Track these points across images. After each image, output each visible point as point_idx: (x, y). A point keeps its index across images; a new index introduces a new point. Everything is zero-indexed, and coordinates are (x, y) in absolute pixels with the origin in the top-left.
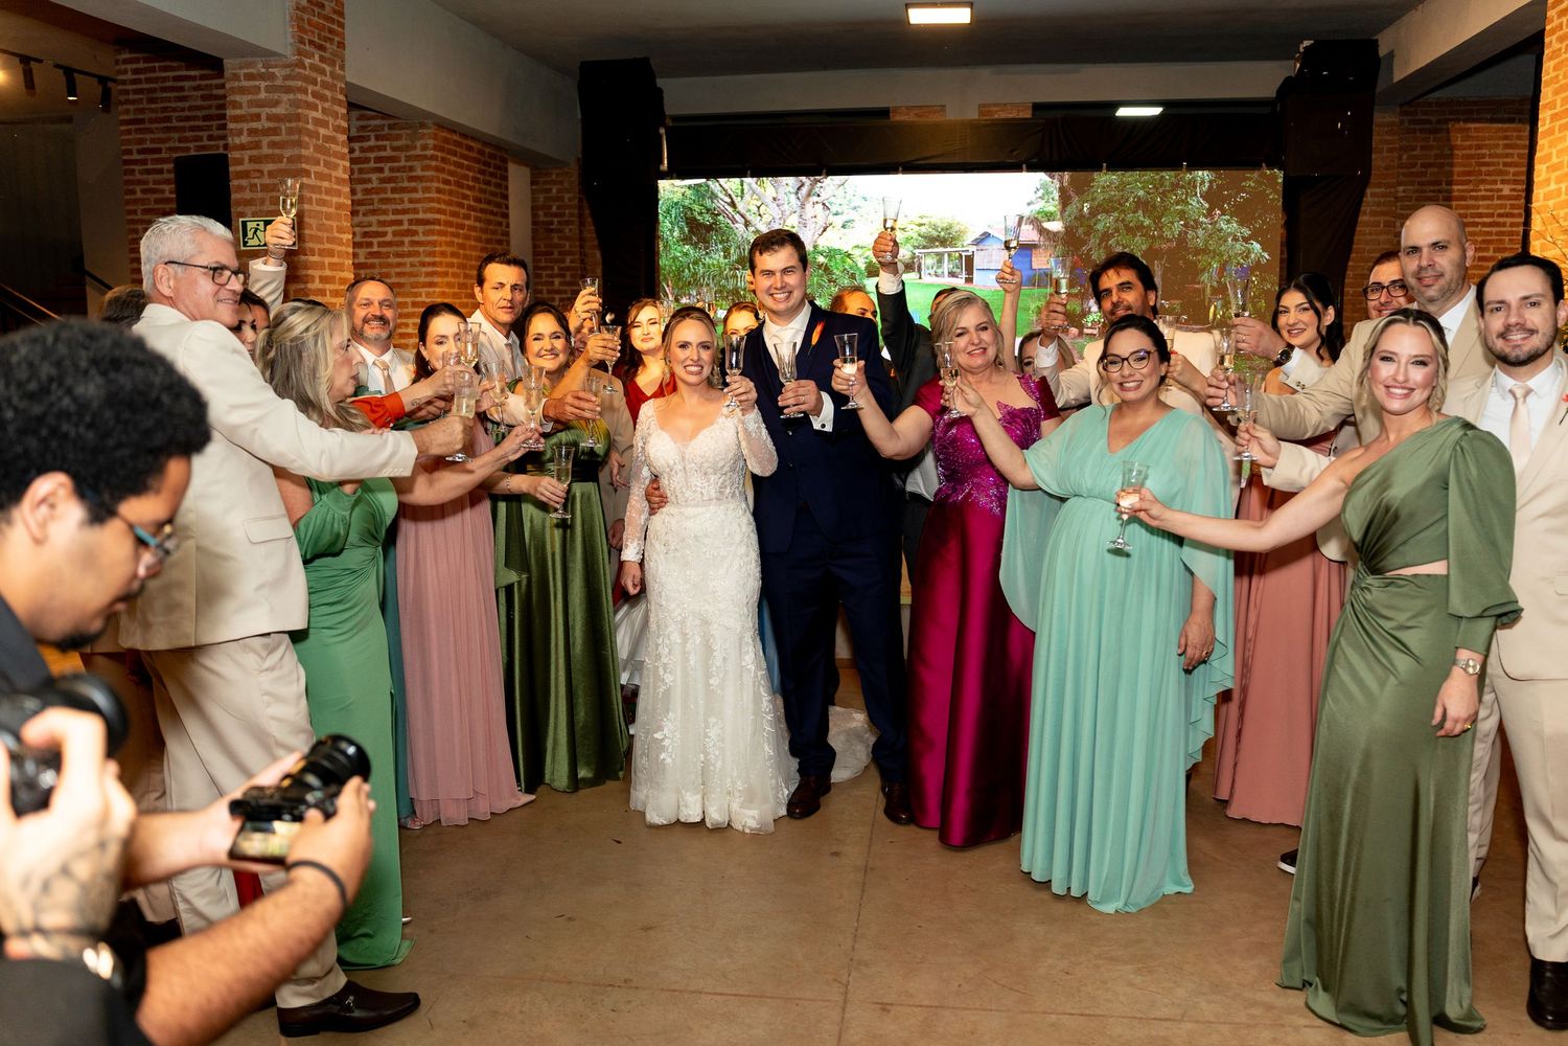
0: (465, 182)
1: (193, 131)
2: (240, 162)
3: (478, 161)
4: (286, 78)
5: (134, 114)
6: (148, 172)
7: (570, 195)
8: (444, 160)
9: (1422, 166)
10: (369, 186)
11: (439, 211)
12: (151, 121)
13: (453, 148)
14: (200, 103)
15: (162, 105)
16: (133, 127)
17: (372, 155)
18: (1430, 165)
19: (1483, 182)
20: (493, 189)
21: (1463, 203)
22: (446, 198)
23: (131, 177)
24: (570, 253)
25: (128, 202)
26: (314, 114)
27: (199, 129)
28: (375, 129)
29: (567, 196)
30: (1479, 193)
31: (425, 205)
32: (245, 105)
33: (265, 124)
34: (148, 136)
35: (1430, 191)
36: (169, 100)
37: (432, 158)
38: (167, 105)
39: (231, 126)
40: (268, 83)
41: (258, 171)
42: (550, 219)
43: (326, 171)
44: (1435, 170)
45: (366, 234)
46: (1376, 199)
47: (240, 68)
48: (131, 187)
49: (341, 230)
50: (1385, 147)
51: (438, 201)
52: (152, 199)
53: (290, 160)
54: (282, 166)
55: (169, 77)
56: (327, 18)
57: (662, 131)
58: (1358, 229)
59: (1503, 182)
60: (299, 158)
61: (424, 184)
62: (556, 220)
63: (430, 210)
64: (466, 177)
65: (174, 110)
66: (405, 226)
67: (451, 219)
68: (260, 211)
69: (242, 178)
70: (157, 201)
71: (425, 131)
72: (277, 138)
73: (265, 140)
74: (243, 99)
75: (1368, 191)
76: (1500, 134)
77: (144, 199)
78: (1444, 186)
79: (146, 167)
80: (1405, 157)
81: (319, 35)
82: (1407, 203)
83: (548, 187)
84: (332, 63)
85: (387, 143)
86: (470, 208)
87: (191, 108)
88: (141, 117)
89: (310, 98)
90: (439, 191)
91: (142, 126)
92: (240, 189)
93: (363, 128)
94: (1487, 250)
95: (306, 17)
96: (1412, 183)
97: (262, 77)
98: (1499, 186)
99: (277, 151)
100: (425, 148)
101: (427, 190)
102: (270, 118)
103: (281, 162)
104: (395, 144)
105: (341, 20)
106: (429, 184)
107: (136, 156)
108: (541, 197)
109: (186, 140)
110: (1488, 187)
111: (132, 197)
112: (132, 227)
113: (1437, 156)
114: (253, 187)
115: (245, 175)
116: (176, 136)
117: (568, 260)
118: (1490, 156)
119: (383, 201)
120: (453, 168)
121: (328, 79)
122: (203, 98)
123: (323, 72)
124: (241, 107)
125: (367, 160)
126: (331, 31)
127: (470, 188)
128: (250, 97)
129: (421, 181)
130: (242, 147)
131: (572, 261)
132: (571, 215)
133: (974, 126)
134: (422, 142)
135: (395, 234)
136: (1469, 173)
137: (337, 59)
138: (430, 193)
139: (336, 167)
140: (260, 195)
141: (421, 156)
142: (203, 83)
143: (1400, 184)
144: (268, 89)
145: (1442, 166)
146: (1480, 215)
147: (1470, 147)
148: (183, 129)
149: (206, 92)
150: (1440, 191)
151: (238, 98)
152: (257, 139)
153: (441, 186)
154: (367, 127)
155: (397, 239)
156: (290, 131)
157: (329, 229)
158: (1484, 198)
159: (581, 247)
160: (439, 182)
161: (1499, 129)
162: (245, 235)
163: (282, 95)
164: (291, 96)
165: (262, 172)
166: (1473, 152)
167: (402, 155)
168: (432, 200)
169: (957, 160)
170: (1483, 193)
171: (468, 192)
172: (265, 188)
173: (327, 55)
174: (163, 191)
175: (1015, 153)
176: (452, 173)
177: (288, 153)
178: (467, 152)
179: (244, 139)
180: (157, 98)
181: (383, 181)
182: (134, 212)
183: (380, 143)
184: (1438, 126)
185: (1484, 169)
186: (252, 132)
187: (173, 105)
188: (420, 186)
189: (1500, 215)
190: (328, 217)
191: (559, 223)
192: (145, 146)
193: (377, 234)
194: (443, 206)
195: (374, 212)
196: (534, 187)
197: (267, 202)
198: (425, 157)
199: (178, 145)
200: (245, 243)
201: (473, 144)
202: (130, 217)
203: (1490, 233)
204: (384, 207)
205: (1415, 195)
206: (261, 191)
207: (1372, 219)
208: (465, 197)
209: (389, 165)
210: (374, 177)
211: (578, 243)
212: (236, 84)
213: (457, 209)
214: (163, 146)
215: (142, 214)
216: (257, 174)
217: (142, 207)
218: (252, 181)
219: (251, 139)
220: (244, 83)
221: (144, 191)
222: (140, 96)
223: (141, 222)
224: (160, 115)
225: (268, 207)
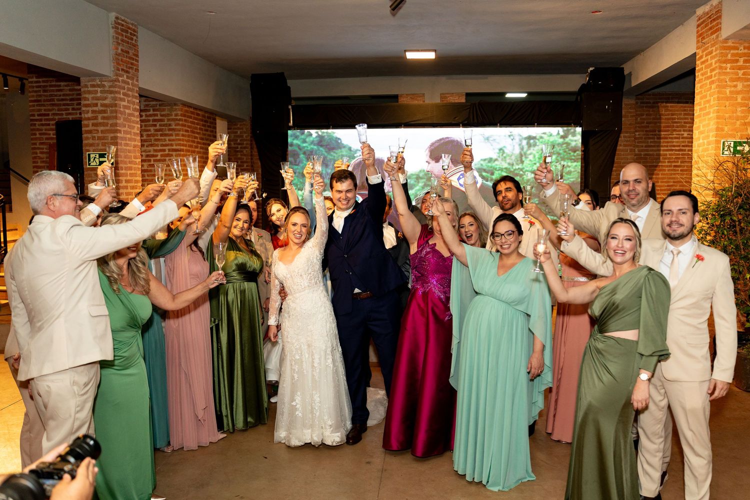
0: (196, 131)
1: (65, 106)
2: (87, 126)
3: (202, 120)
4: (110, 87)
5: (36, 97)
6: (42, 125)
7: (247, 135)
8: (185, 121)
9: (647, 123)
10: (150, 133)
11: (183, 145)
12: (45, 101)
13: (190, 115)
14: (68, 92)
15: (50, 93)
16: (36, 103)
17: (151, 118)
18: (650, 123)
19: (675, 130)
20: (209, 133)
21: (666, 140)
22: (187, 138)
23: (34, 127)
24: (247, 162)
25: (32, 139)
26: (123, 103)
27: (68, 105)
28: (153, 106)
29: (245, 135)
30: (673, 136)
31: (176, 142)
32: (90, 99)
33: (99, 108)
34: (42, 108)
35: (651, 135)
36: (53, 91)
37: (180, 120)
38: (52, 93)
39: (84, 109)
40: (101, 89)
41: (96, 130)
42: (237, 146)
43: (129, 130)
44: (653, 125)
45: (147, 156)
46: (626, 139)
47: (89, 82)
48: (34, 132)
49: (135, 157)
50: (629, 115)
51: (183, 140)
53: (112, 125)
54: (108, 128)
56: (130, 58)
57: (290, 107)
58: (617, 152)
59: (684, 131)
60: (116, 125)
61: (176, 133)
62: (239, 146)
63: (180, 145)
64: (196, 128)
65: (56, 96)
66: (167, 152)
67: (189, 148)
68: (98, 149)
69: (89, 133)
70: (47, 139)
71: (177, 107)
72: (105, 115)
73: (100, 116)
74: (90, 96)
75: (622, 135)
76: (682, 109)
77: (40, 138)
78: (657, 132)
79: (41, 122)
80: (639, 119)
81: (126, 66)
82: (641, 140)
83: (236, 130)
84: (132, 79)
85: (158, 113)
86: (198, 143)
87: (64, 95)
88: (39, 99)
89: (122, 96)
90: (183, 135)
91: (40, 103)
92: (87, 138)
93: (147, 105)
94: (678, 162)
95: (120, 58)
96: (643, 131)
97: (98, 86)
98: (682, 133)
99: (105, 121)
100: (176, 115)
101: (177, 135)
102: (102, 105)
103: (107, 126)
104: (163, 113)
105: (137, 59)
106: (178, 132)
107: (37, 117)
108: (232, 135)
109: (62, 110)
110: (677, 133)
111: (35, 137)
112: (35, 151)
113: (654, 119)
114: (93, 138)
115: (90, 132)
116: (56, 108)
117: (245, 166)
118: (678, 119)
119: (156, 140)
120: (190, 124)
121: (130, 86)
123: (128, 84)
124: (88, 100)
125: (149, 121)
126: (132, 64)
127: (198, 133)
128: (93, 95)
129: (175, 131)
130: (89, 119)
131: (247, 166)
132: (247, 144)
133: (437, 106)
134: (175, 112)
135: (162, 156)
136: (668, 127)
137: (135, 77)
138: (179, 136)
139: (133, 128)
140: (97, 142)
141: (175, 119)
143: (636, 131)
144: (101, 92)
145: (655, 123)
146: (674, 146)
147: (669, 115)
148: (60, 105)
149: (71, 88)
150: (655, 135)
151: (87, 96)
152: (95, 115)
153: (184, 133)
154: (149, 105)
155: (162, 158)
156: (112, 112)
157: (130, 157)
158: (676, 138)
159: (252, 159)
160: (183, 131)
161: (682, 106)
162: (89, 160)
163: (108, 95)
164: (113, 95)
165: (98, 131)
166: (670, 117)
167: (166, 118)
168: (180, 140)
169: (429, 122)
170: (675, 136)
171: (197, 135)
172: (99, 138)
173: (130, 75)
174: (50, 134)
175: (456, 119)
176: (189, 127)
177: (110, 122)
178: (197, 117)
179: (90, 115)
180: (48, 90)
181: (156, 130)
182: (35, 144)
183: (155, 113)
184: (654, 105)
185: (675, 125)
186: (93, 112)
187: (56, 93)
188: (174, 133)
189: (683, 146)
190: (130, 151)
191: (241, 148)
192: (41, 113)
193: (153, 156)
194: (185, 143)
195: (152, 145)
196: (229, 131)
197: (100, 145)
198: (177, 120)
199: (57, 112)
200: (89, 164)
201: (199, 113)
202: (33, 146)
203: (679, 154)
204: (156, 143)
205: (644, 137)
207: (625, 148)
208: (196, 138)
209: (159, 123)
210: (152, 128)
211: (250, 157)
212: (86, 89)
213: (192, 144)
214: (50, 113)
215: (39, 145)
216: (96, 132)
217: (39, 142)
218: (93, 135)
219: (93, 115)
220: (90, 89)
221: (40, 134)
222: (40, 89)
223: (39, 148)
224: (49, 98)
225: (100, 147)
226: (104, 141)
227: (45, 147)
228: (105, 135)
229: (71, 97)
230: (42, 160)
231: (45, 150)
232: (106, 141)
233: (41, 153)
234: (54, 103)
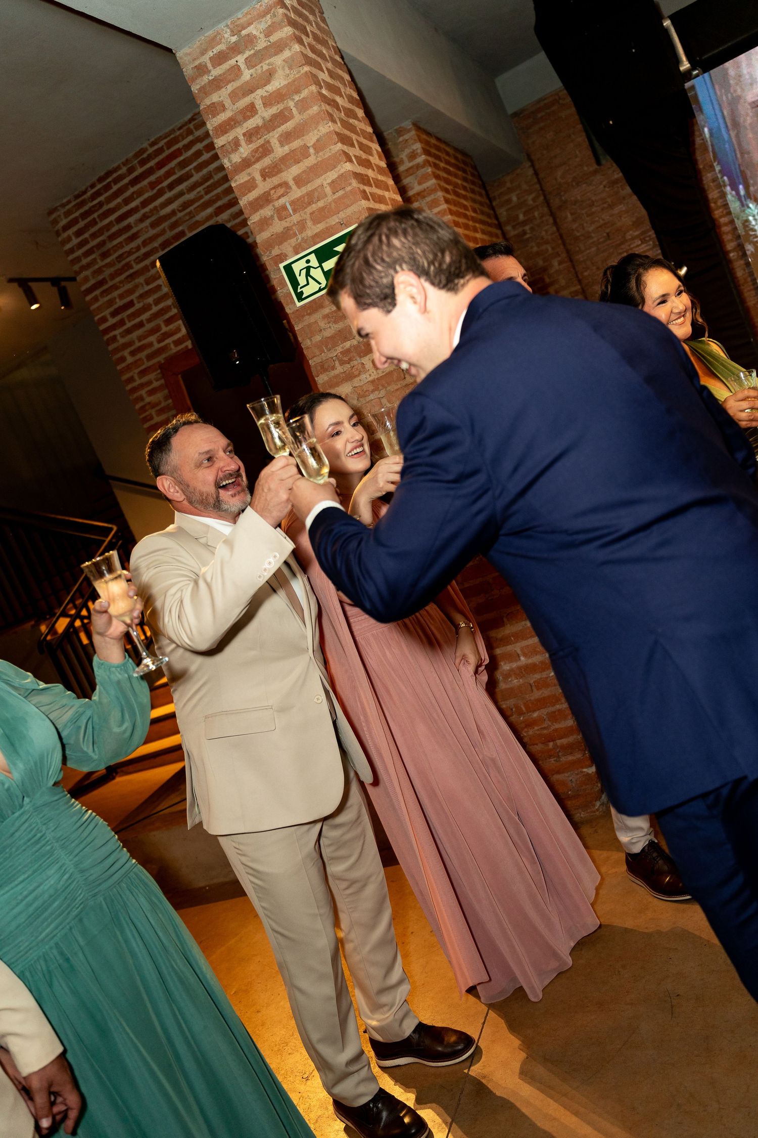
0: (459, 191)
2: (250, 185)
3: (458, 168)
4: (268, 33)
5: (93, 278)
6: (129, 331)
8: (435, 166)
12: (113, 277)
13: (437, 152)
14: (152, 232)
15: (116, 255)
16: (97, 292)
22: (454, 208)
23: (115, 345)
25: (122, 372)
32: (228, 103)
33: (265, 113)
34: (116, 294)
37: (426, 164)
38: (120, 252)
39: (219, 142)
40: (247, 54)
41: (280, 185)
43: (364, 155)
47: (203, 53)
48: (118, 356)
52: (144, 358)
54: (311, 161)
55: (111, 222)
61: (428, 199)
64: (458, 185)
65: (130, 253)
68: (305, 240)
69: (262, 207)
70: (150, 357)
71: (406, 137)
72: (289, 126)
73: (273, 137)
74: (222, 95)
77: (136, 362)
79: (125, 327)
83: (506, 197)
87: (145, 243)
88: (100, 278)
91: (105, 287)
92: (265, 223)
97: (235, 49)
99: (296, 144)
100: (413, 156)
102: (268, 102)
103: (307, 156)
106: (432, 197)
107: (112, 321)
111: (123, 365)
112: (135, 395)
114: (282, 212)
115: (265, 199)
116: (141, 280)
120: (444, 175)
122: (153, 225)
123: (308, 20)
124: (224, 108)
127: (465, 197)
128: (230, 87)
129: (424, 197)
130: (246, 163)
134: (407, 151)
137: (314, 8)
141: (411, 168)
142: (147, 209)
144: (250, 63)
149: (153, 218)
152: (261, 141)
160: (443, 191)
162: (294, 282)
163: (272, 60)
165: (285, 184)
171: (466, 202)
172: (299, 205)
174: (151, 345)
176: (447, 181)
178: (448, 158)
179: (245, 150)
180: (109, 250)
182: (131, 379)
186: (250, 135)
187: (127, 248)
192: (116, 306)
194: (456, 218)
197: (309, 223)
198: (418, 167)
199: (147, 288)
200: (300, 296)
201: (447, 149)
206: (295, 211)
208: (466, 208)
214: (133, 297)
215: (140, 378)
216: (281, 191)
217: (137, 371)
218: (278, 203)
219: (253, 146)
220: (216, 72)
221: (133, 353)
222: (93, 257)
223: (142, 386)
224: (119, 266)
225: (312, 229)
226: (314, 207)
227: (151, 376)
228: (310, 187)
229: (160, 240)
230: (159, 408)
231: (155, 384)
232: (321, 204)
233: (151, 393)
234: (131, 271)
